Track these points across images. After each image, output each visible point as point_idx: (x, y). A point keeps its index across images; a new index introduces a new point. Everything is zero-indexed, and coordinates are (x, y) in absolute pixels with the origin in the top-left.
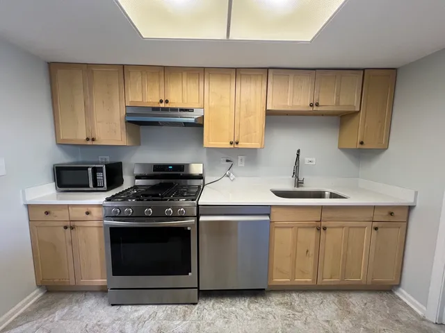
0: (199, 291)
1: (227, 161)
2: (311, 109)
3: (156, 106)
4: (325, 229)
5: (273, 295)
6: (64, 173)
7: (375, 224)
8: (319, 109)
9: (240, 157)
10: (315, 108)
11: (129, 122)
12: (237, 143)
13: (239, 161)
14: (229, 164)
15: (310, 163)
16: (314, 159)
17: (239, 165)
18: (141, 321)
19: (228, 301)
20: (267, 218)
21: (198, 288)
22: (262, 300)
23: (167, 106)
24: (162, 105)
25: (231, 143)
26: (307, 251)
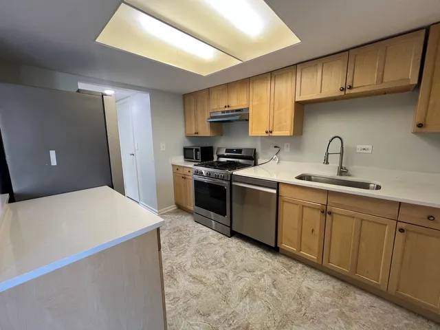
0: (231, 230)
1: (275, 147)
2: (343, 93)
3: (223, 110)
4: (330, 213)
5: (283, 256)
6: (187, 151)
7: (400, 225)
8: (352, 91)
9: (286, 144)
10: (348, 91)
11: (210, 122)
12: (271, 132)
13: (285, 147)
14: (277, 149)
15: (364, 151)
16: (370, 147)
17: (285, 151)
18: (201, 231)
19: (248, 244)
20: (275, 191)
21: (231, 227)
22: (270, 255)
23: (229, 109)
24: (226, 109)
25: (267, 132)
26: (313, 230)
